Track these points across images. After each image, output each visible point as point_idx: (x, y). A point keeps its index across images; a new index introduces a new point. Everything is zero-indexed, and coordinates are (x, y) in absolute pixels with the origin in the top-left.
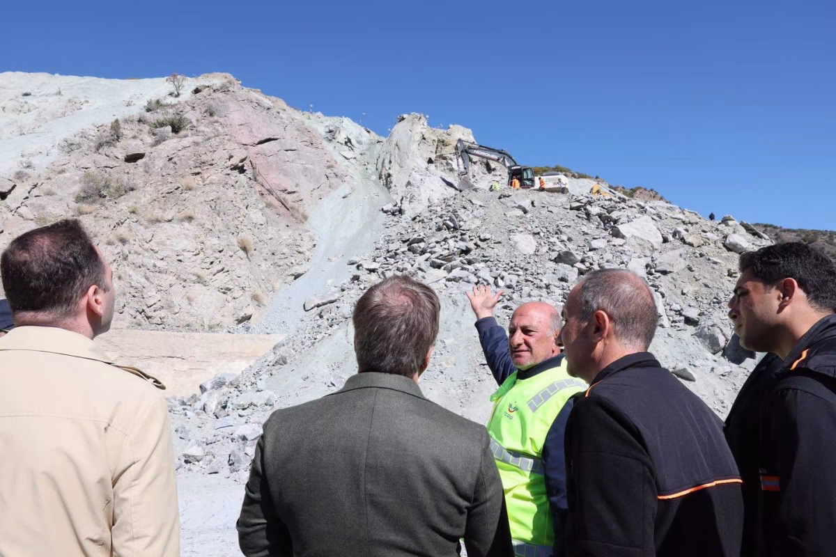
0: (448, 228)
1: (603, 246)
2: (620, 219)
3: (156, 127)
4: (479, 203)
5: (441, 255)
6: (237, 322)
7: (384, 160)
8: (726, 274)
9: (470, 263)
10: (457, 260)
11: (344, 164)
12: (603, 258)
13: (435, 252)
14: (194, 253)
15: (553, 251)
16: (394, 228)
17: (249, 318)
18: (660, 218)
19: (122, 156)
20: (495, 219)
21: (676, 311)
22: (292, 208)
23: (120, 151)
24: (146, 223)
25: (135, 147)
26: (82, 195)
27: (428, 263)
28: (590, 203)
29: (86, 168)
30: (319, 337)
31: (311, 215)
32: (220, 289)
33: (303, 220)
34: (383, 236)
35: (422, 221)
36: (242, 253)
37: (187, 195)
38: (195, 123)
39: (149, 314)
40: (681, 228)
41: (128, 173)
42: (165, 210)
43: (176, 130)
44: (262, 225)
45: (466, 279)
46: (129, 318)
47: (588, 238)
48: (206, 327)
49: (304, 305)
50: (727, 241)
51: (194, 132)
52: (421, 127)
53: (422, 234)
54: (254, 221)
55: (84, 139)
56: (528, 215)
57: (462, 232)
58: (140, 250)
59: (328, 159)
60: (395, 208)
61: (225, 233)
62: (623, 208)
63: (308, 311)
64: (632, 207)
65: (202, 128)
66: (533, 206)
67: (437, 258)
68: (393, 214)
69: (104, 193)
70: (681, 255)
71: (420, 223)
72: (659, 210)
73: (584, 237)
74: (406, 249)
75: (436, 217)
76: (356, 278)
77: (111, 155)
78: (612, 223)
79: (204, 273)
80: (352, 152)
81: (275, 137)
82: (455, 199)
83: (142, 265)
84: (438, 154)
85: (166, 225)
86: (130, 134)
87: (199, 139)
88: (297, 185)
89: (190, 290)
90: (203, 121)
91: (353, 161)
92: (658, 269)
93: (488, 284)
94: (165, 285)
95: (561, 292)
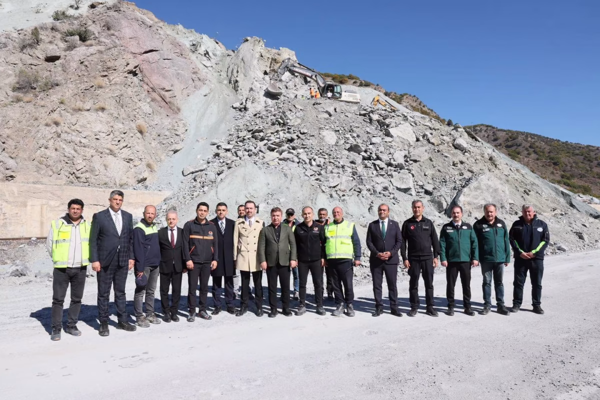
0: (280, 124)
1: (379, 142)
2: (391, 124)
3: (67, 36)
4: (300, 108)
5: (275, 142)
6: (137, 182)
7: (233, 70)
8: (452, 164)
9: (294, 148)
10: (285, 146)
11: (204, 71)
12: (378, 150)
13: (271, 140)
14: (107, 134)
15: (348, 143)
16: (241, 121)
17: (145, 179)
18: (416, 124)
19: (42, 57)
20: (310, 119)
21: (420, 186)
22: (170, 102)
23: (40, 52)
24: (71, 111)
25: (53, 50)
26: (17, 86)
27: (266, 147)
28: (372, 112)
29: (15, 64)
30: (196, 194)
31: (183, 108)
32: (125, 159)
33: (178, 112)
34: (234, 125)
35: (262, 118)
36: (139, 135)
37: (99, 92)
38: (97, 35)
39: (78, 176)
40: (428, 133)
41: (50, 71)
42: (85, 102)
43: (83, 39)
44: (150, 114)
45: (291, 160)
46: (65, 178)
47: (370, 136)
48: (118, 185)
49: (183, 172)
50: (455, 143)
51: (97, 41)
52: (260, 48)
53: (261, 127)
54: (145, 111)
55: (9, 40)
56: (332, 118)
57: (289, 127)
58: (68, 130)
59: (194, 67)
60: (242, 106)
61: (127, 120)
62: (393, 117)
63: (186, 176)
64: (399, 116)
65: (103, 39)
66: (336, 112)
67: (272, 144)
68: (240, 110)
69: (35, 85)
70: (426, 151)
71: (260, 118)
72: (416, 119)
73: (367, 135)
74: (250, 136)
75: (271, 115)
76: (217, 155)
77: (34, 55)
78: (385, 127)
79: (114, 148)
80: (209, 61)
81: (156, 49)
82: (284, 103)
83: (72, 141)
84: (272, 69)
85: (86, 113)
86: (47, 40)
87: (102, 48)
88: (172, 86)
89: (106, 159)
90: (103, 33)
91: (210, 68)
92: (412, 158)
93: (306, 163)
94: (88, 155)
95: (351, 170)
